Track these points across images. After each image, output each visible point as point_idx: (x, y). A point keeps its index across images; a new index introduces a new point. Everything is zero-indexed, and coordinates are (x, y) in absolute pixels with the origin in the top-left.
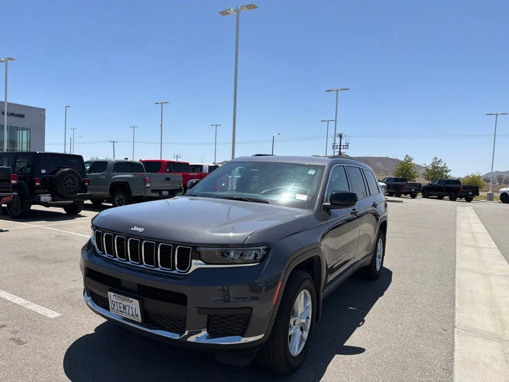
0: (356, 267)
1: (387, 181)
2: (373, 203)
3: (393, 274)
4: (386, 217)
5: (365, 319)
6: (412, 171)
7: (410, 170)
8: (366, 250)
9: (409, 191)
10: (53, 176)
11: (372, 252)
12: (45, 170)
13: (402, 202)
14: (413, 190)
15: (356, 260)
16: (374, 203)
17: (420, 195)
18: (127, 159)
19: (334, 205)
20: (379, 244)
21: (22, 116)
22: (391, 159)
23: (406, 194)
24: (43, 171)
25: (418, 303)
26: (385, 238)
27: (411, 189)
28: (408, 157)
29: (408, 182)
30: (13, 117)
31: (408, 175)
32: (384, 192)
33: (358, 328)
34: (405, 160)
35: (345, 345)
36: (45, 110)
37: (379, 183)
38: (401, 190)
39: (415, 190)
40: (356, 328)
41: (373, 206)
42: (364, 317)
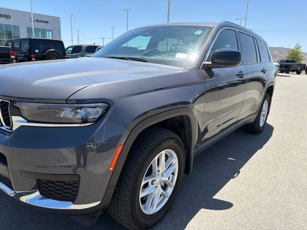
0: (239, 124)
1: (280, 62)
2: (262, 69)
3: (274, 130)
4: (273, 82)
5: (240, 170)
6: (300, 55)
7: (298, 55)
8: (252, 109)
9: (296, 69)
10: (43, 54)
11: (257, 112)
12: (38, 50)
13: (289, 76)
14: (299, 69)
15: (239, 118)
16: (264, 69)
17: (304, 72)
18: (94, 44)
19: (216, 64)
20: (264, 105)
21: (47, 22)
22: (285, 48)
23: (293, 71)
24: (37, 51)
25: (293, 157)
26: (271, 100)
27: (297, 68)
28: (298, 45)
29: (296, 63)
30: (42, 23)
31: (296, 59)
32: (277, 70)
33: (232, 180)
34: (295, 47)
35: (214, 197)
36: (60, 18)
37: (274, 63)
38: (290, 68)
39: (301, 69)
40: (229, 180)
41: (262, 71)
42: (240, 169)
